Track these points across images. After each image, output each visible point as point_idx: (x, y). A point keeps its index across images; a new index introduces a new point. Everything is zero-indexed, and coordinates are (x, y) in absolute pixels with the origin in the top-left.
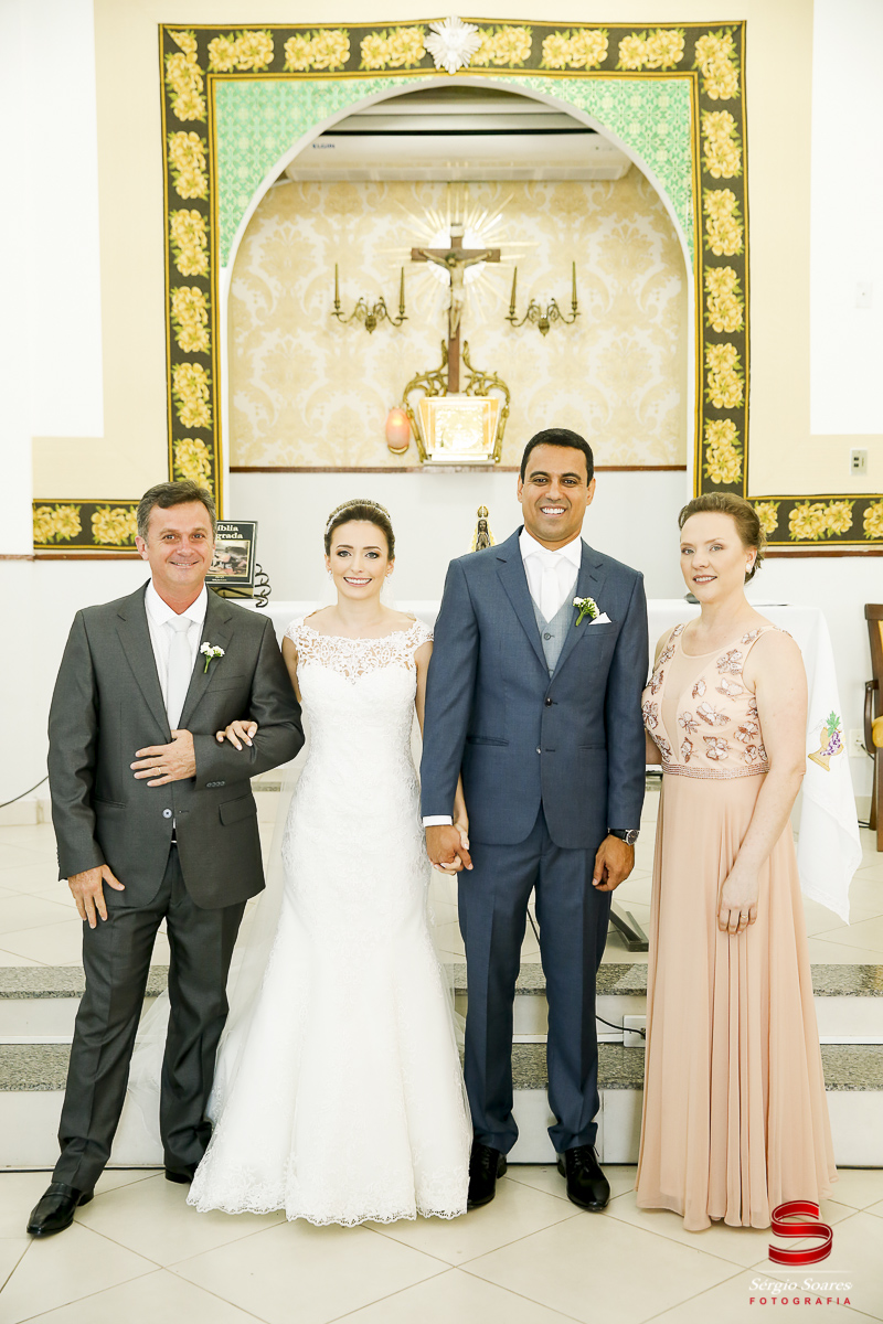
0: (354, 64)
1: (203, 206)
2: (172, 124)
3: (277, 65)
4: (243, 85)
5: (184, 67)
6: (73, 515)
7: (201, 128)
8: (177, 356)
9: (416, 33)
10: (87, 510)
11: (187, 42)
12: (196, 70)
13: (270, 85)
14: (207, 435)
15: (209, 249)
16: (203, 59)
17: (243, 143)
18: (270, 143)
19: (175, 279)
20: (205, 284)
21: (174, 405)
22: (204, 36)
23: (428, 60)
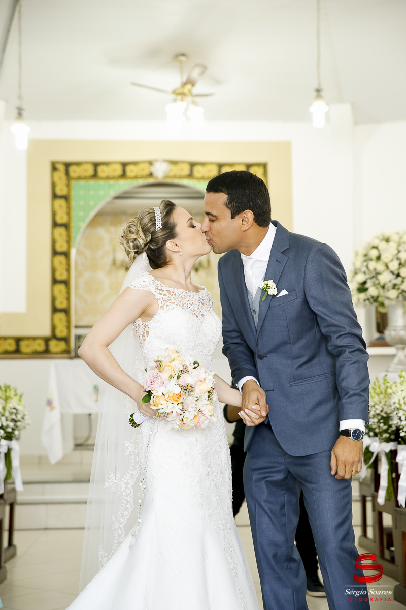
0: (124, 175)
1: (66, 226)
2: (55, 196)
3: (95, 176)
4: (82, 183)
5: (60, 175)
6: (13, 342)
7: (66, 198)
8: (55, 281)
9: (146, 166)
10: (18, 340)
11: (61, 167)
12: (64, 177)
13: (92, 182)
14: (66, 311)
15: (68, 242)
16: (67, 173)
17: (82, 203)
18: (92, 203)
19: (55, 253)
20: (66, 254)
21: (53, 300)
22: (67, 165)
23: (151, 175)
